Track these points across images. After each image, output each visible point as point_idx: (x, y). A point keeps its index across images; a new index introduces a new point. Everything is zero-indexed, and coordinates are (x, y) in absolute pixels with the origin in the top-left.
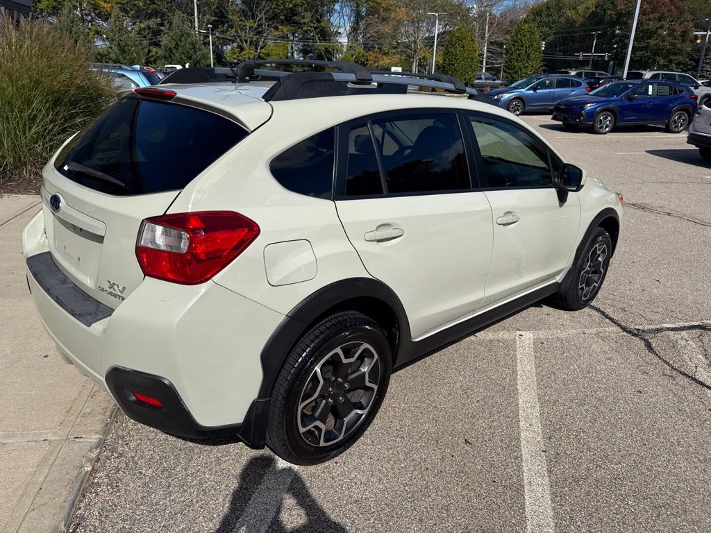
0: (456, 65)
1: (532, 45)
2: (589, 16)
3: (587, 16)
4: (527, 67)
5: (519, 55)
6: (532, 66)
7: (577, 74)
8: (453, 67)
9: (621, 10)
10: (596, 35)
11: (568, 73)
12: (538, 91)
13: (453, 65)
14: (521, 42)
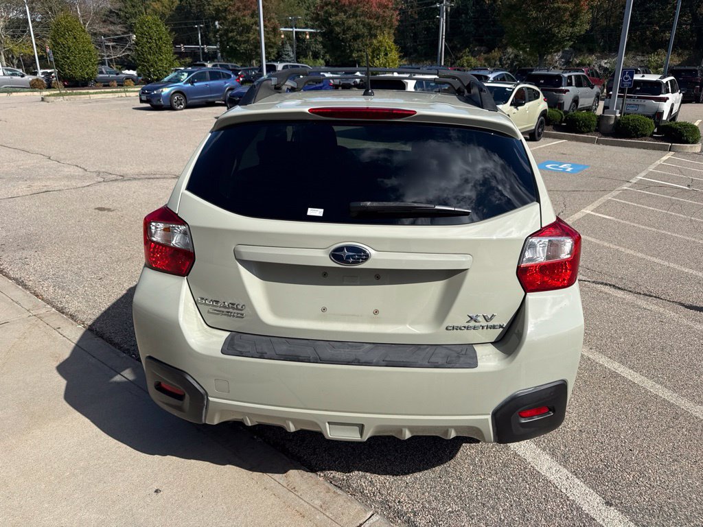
0: (72, 58)
1: (161, 38)
2: (176, 9)
3: (173, 9)
4: (161, 60)
5: (150, 48)
6: (166, 59)
7: (214, 66)
8: (69, 61)
9: (218, 6)
10: (199, 29)
11: (205, 66)
12: (195, 84)
13: (68, 58)
14: (149, 34)
